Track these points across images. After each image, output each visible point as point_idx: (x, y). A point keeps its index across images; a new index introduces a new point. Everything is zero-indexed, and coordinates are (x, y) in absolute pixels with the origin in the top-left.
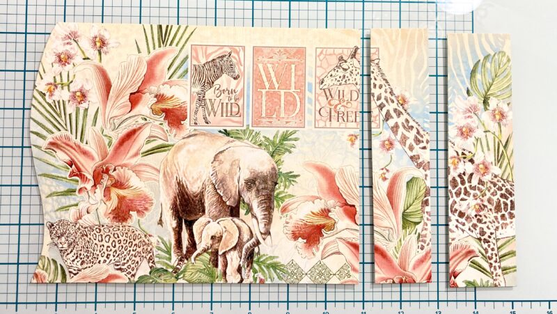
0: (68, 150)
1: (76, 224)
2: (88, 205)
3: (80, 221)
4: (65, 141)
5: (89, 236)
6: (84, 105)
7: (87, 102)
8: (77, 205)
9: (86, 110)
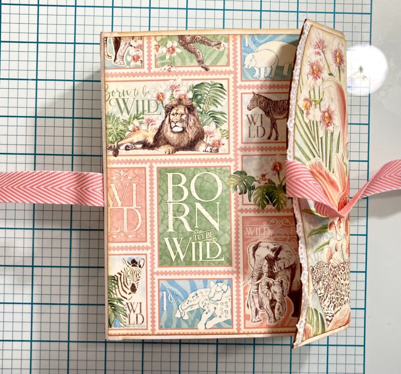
0: (321, 180)
1: (329, 264)
2: (336, 242)
3: (331, 261)
4: (318, 169)
5: (338, 277)
6: (331, 128)
7: (333, 125)
8: (328, 243)
9: (332, 134)
